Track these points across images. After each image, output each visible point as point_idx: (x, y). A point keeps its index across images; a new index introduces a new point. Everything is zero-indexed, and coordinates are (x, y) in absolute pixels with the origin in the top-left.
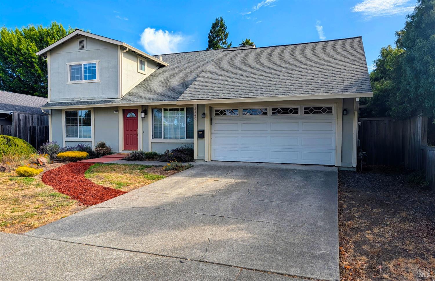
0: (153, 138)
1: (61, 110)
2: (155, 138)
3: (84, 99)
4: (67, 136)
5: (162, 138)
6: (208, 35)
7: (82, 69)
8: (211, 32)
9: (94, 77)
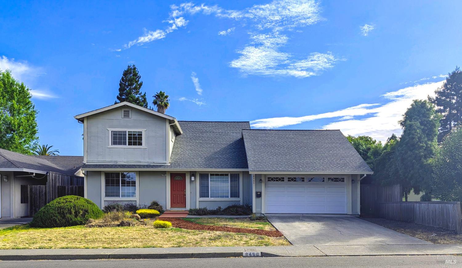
0: (200, 197)
1: (100, 172)
2: (202, 197)
3: (128, 162)
4: (107, 195)
5: (208, 197)
6: (120, 83)
7: (126, 135)
8: (122, 79)
9: (140, 144)
